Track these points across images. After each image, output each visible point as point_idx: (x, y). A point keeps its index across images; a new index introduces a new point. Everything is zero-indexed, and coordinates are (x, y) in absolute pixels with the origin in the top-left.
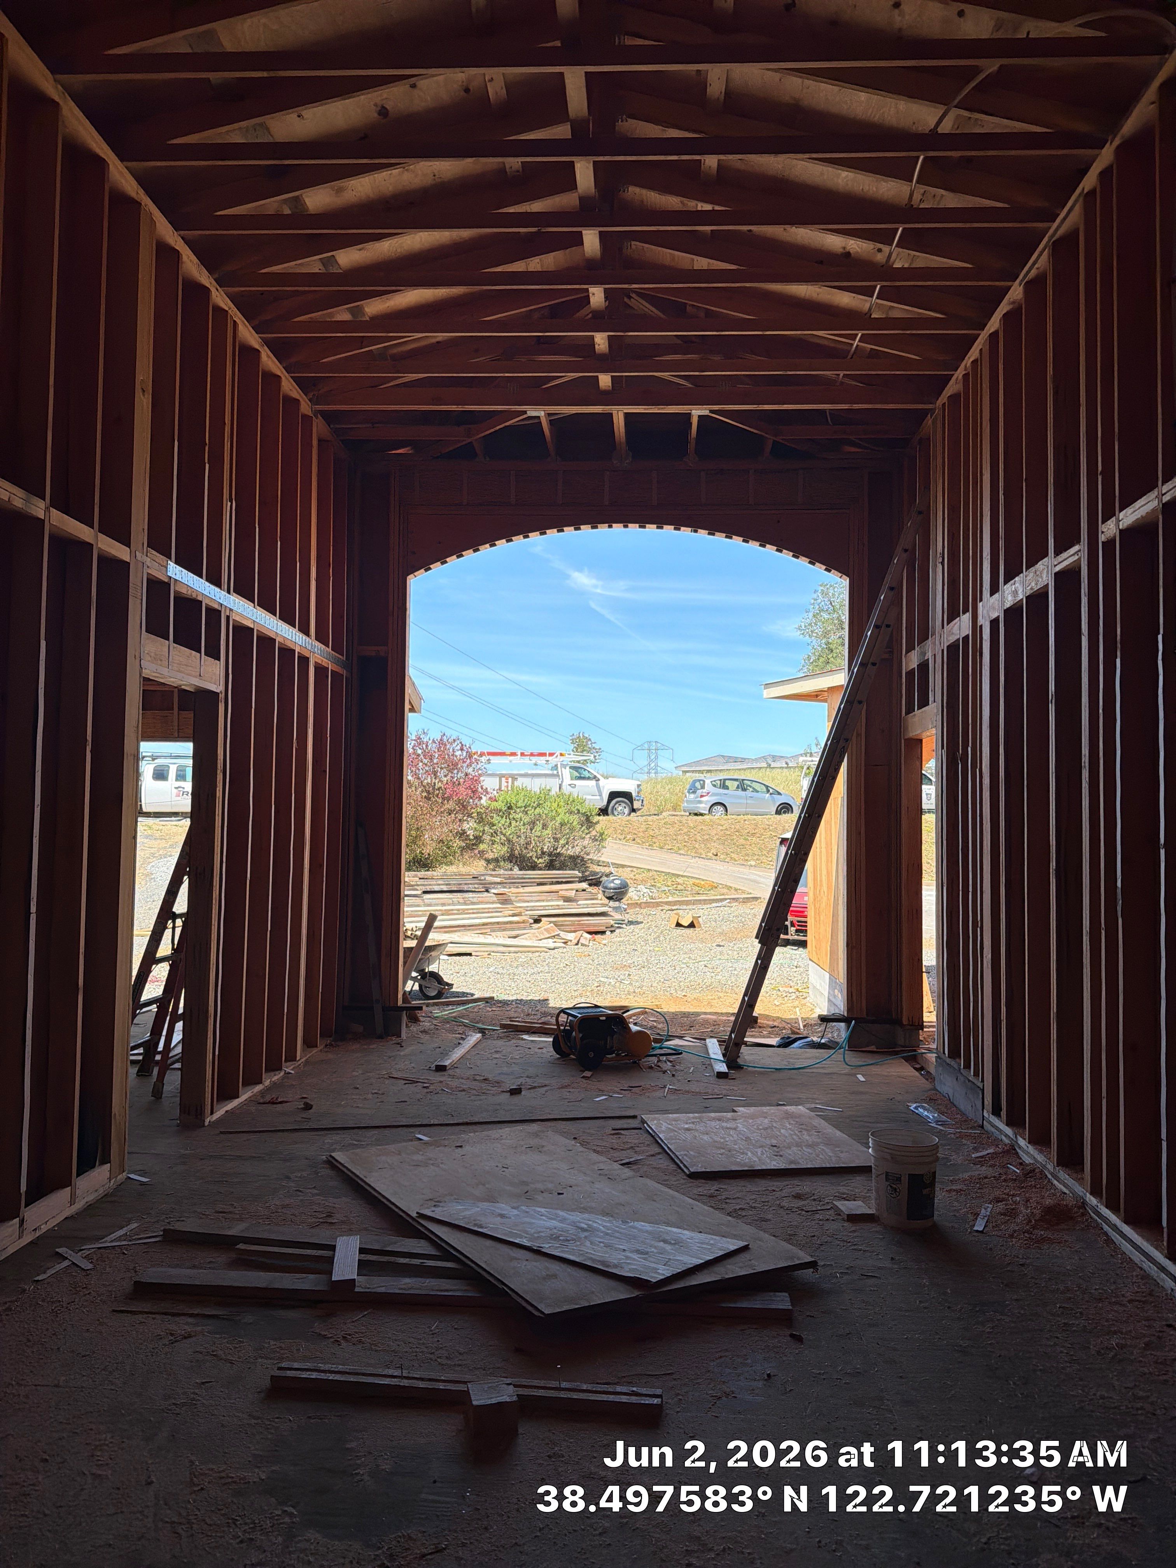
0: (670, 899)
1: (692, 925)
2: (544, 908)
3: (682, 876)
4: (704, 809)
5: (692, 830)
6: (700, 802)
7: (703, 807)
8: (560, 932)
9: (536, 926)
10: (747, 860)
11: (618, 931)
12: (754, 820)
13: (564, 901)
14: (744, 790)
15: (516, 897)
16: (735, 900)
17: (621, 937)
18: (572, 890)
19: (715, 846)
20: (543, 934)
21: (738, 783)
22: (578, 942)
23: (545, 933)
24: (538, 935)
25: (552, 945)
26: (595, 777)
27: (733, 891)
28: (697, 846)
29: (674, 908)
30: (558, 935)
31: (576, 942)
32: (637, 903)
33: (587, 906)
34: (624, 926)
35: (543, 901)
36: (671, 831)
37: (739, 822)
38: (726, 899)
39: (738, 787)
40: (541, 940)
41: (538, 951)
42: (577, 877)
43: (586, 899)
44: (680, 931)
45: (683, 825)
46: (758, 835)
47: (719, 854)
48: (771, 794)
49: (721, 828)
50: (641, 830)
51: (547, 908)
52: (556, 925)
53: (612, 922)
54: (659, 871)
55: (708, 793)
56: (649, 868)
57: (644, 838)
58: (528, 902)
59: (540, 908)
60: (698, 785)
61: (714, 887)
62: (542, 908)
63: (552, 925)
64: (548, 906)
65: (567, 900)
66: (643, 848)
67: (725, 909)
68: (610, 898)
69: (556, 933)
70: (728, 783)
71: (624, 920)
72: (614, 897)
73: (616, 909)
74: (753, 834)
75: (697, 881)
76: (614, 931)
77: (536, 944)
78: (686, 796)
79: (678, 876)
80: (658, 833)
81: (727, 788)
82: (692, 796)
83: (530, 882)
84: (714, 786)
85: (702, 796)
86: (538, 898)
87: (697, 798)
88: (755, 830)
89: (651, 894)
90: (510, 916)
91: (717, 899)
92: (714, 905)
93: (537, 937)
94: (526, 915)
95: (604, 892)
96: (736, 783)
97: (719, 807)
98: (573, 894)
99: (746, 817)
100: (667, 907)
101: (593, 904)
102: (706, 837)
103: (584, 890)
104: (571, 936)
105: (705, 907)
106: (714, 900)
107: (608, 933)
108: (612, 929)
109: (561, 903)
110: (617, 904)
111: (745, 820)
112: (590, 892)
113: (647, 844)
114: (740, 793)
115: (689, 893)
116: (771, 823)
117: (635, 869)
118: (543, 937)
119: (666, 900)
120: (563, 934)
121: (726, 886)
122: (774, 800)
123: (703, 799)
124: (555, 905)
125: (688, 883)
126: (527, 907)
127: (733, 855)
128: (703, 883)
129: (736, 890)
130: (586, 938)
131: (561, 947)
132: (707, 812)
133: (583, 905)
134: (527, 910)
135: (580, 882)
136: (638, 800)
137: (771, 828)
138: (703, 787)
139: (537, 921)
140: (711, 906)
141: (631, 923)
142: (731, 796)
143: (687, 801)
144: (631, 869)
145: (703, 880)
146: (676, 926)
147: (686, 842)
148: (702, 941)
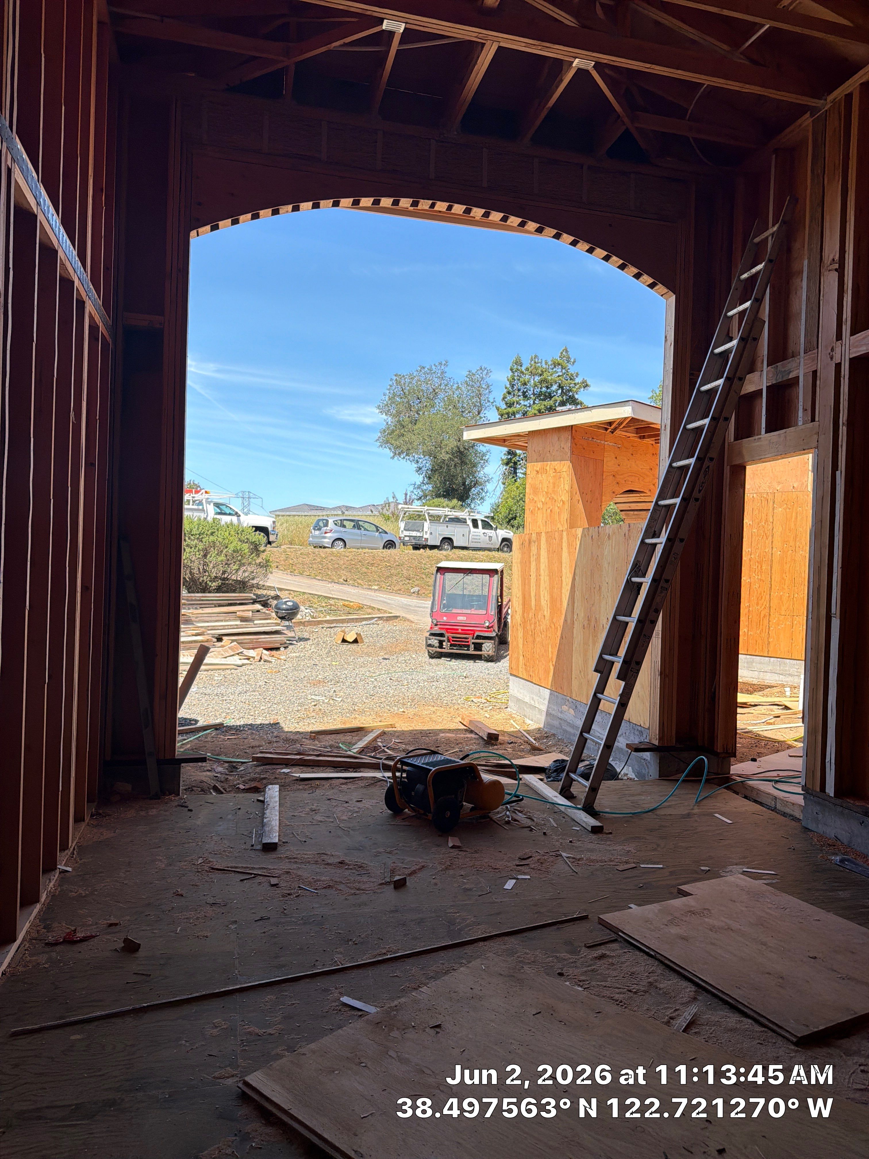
0: (328, 618)
1: (356, 641)
2: (224, 627)
3: (333, 598)
4: (328, 543)
5: (324, 560)
6: (325, 538)
7: (327, 542)
8: (243, 650)
9: (219, 644)
10: (370, 585)
11: (290, 647)
12: (372, 553)
13: (241, 621)
14: (359, 529)
15: (197, 617)
16: (380, 618)
17: (295, 652)
18: (249, 611)
19: (344, 574)
20: (227, 651)
21: (353, 523)
22: (261, 658)
23: (230, 651)
24: (223, 653)
25: (240, 662)
26: (236, 513)
27: (376, 611)
28: (329, 573)
29: (332, 625)
30: (241, 653)
31: (259, 658)
32: (301, 622)
33: (263, 625)
34: (294, 642)
35: (222, 621)
36: (307, 560)
37: (360, 554)
38: (374, 618)
39: (354, 526)
40: (226, 658)
41: (228, 669)
42: (251, 599)
43: (261, 619)
44: (345, 646)
45: (317, 556)
46: (376, 565)
47: (348, 580)
48: (380, 533)
49: (347, 559)
50: (282, 559)
51: (226, 627)
52: (239, 643)
53: (285, 639)
54: (312, 594)
55: (331, 530)
56: (305, 591)
57: (285, 565)
58: (208, 622)
59: (220, 628)
60: (321, 524)
61: (360, 608)
62: (222, 628)
63: (235, 643)
64: (228, 625)
65: (244, 619)
66: (287, 574)
67: (375, 626)
68: (282, 618)
69: (240, 651)
70: (345, 523)
71: (295, 638)
72: (286, 617)
73: (288, 627)
74: (372, 565)
75: (347, 603)
76: (287, 647)
77: (224, 661)
78: (311, 533)
79: (330, 598)
80: (296, 562)
81: (344, 526)
82: (317, 532)
83: (208, 604)
84: (336, 524)
85: (326, 533)
86: (217, 618)
87: (322, 534)
88: (373, 560)
89: (312, 614)
90: (193, 635)
91: (367, 618)
92: (364, 622)
93: (222, 655)
94: (208, 634)
95: (277, 612)
96: (352, 524)
97: (340, 542)
98: (251, 615)
99: (364, 550)
100: (326, 625)
101: (268, 623)
102: (336, 566)
103: (258, 611)
104: (252, 653)
105: (357, 624)
106: (364, 618)
107: (282, 649)
108: (286, 646)
109: (238, 623)
110: (287, 623)
111: (365, 553)
112: (264, 613)
113: (289, 571)
114: (356, 531)
115: (342, 612)
116: (385, 556)
117: (292, 592)
118: (229, 655)
119: (325, 619)
120: (246, 652)
121: (370, 606)
122: (382, 538)
123: (327, 535)
124: (233, 625)
125: (339, 604)
126: (208, 627)
127: (359, 581)
128: (352, 604)
129: (379, 610)
130: (265, 655)
131: (248, 664)
132: (330, 546)
133: (259, 625)
134: (209, 630)
135: (253, 603)
136: (272, 534)
137: (385, 559)
138: (326, 525)
139: (219, 639)
140: (362, 624)
141: (301, 639)
142: (349, 533)
143: (313, 537)
144: (289, 592)
145: (351, 602)
146: (342, 642)
147: (320, 570)
148: (368, 655)
